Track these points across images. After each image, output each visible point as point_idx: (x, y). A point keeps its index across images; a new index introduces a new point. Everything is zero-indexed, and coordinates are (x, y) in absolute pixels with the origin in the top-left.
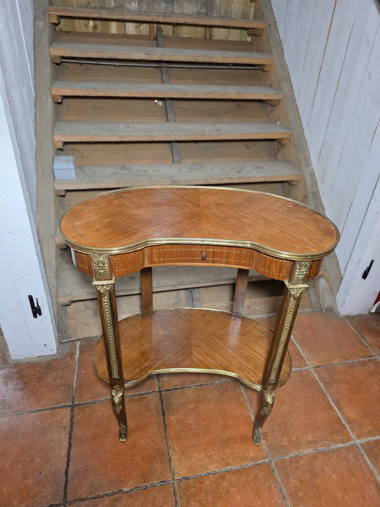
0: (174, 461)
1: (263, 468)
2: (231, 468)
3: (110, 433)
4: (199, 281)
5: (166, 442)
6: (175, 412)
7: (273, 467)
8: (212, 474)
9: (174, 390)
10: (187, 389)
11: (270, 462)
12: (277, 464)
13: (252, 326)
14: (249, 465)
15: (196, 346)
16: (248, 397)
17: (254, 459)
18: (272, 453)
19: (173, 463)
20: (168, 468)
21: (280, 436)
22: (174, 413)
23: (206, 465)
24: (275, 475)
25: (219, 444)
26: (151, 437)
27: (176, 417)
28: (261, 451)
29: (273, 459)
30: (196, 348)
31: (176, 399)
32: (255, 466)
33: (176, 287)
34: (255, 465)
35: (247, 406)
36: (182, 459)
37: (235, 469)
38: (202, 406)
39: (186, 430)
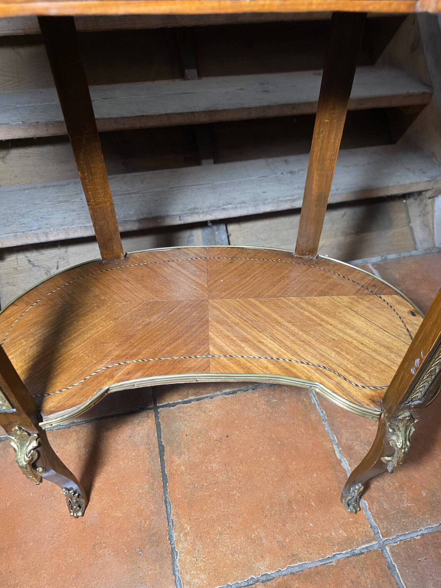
0: (182, 555)
1: (368, 562)
2: (302, 564)
3: (53, 498)
4: (225, 207)
5: (165, 511)
6: (184, 448)
7: (389, 560)
8: (263, 582)
9: (182, 405)
10: (206, 400)
11: (382, 547)
12: (397, 551)
13: (339, 275)
14: (339, 557)
15: (217, 322)
16: (326, 411)
17: (349, 541)
18: (384, 528)
19: (179, 560)
20: (170, 572)
21: (396, 489)
22: (182, 450)
23: (249, 561)
24: (396, 577)
25: (273, 512)
26: (135, 504)
27: (187, 457)
28: (361, 524)
29: (386, 540)
30: (218, 326)
31: (185, 423)
32: (351, 559)
33: (182, 218)
34: (350, 556)
35: (325, 430)
36: (197, 549)
37: (310, 568)
38: (237, 432)
39: (205, 484)
